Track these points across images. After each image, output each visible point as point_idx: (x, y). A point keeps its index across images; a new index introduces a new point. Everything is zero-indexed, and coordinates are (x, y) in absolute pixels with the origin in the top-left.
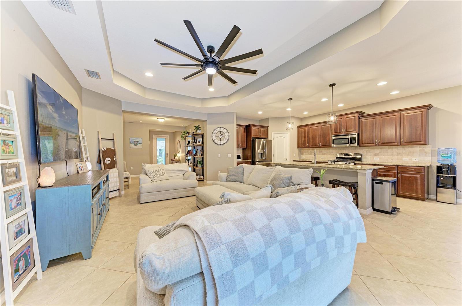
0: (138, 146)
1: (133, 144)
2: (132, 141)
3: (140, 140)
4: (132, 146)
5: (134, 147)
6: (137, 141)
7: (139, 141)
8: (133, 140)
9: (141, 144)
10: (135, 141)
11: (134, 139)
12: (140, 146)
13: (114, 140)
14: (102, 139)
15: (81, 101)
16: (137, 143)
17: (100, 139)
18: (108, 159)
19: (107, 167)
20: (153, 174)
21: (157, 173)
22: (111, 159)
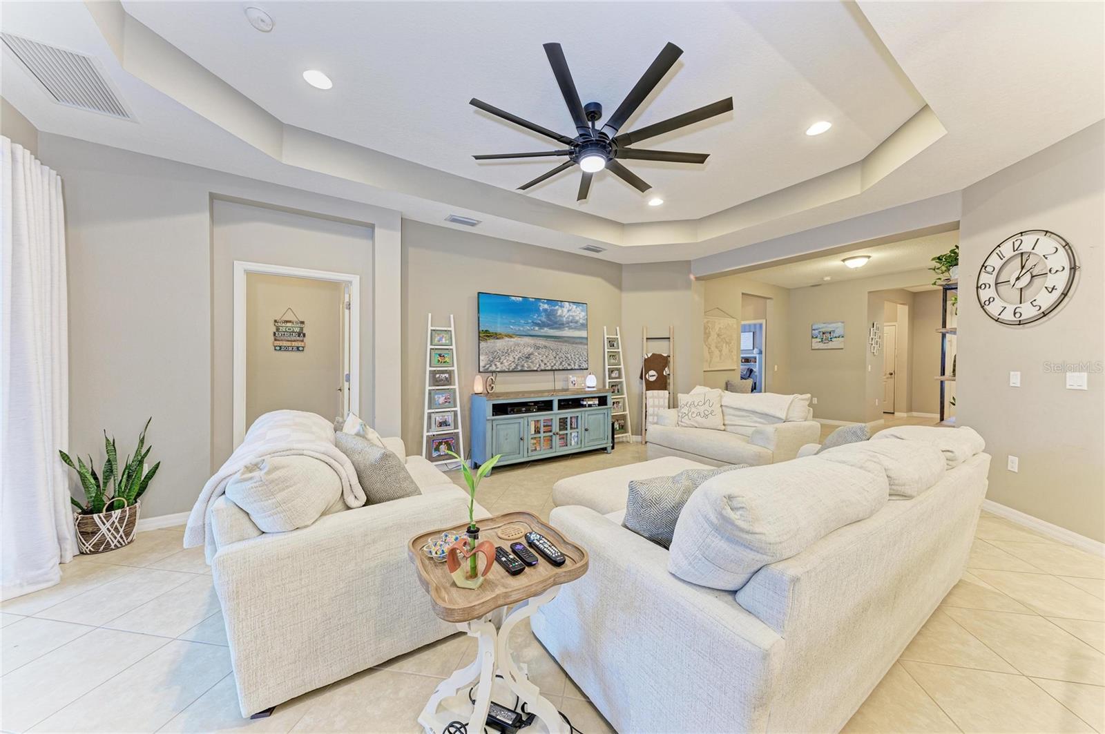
0: (831, 345)
1: (820, 340)
2: (817, 331)
3: (838, 328)
4: (816, 344)
5: (821, 346)
6: (829, 330)
7: (834, 331)
8: (819, 328)
9: (841, 339)
10: (823, 330)
11: (819, 325)
12: (836, 343)
13: (669, 338)
14: (647, 339)
15: (619, 286)
16: (828, 335)
17: (645, 340)
18: (652, 372)
19: (650, 386)
20: (683, 410)
21: (693, 410)
22: (657, 373)
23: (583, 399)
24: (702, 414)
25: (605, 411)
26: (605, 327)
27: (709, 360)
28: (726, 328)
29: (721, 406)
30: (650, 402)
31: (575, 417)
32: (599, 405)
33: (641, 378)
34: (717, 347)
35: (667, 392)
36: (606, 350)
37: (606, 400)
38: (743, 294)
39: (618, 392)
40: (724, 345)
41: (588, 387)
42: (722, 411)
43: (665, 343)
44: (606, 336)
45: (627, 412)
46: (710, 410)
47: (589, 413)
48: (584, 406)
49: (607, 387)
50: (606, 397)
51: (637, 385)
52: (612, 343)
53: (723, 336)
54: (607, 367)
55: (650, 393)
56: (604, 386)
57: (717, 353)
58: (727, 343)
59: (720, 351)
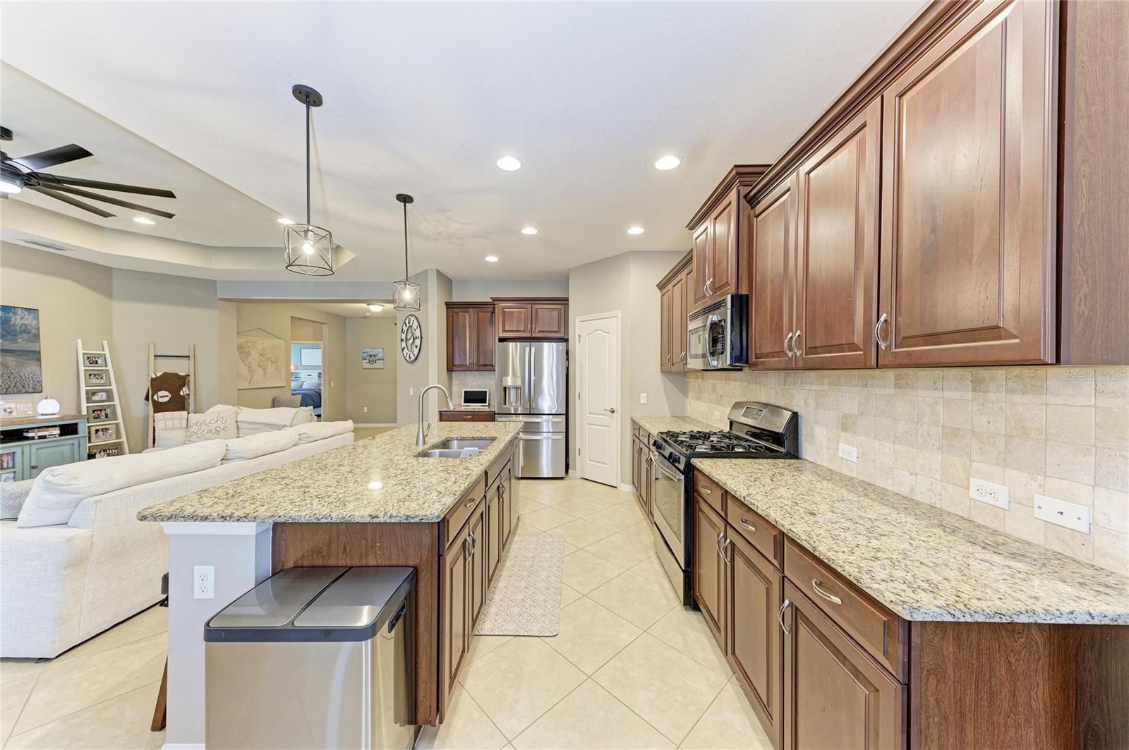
0: (375, 366)
1: (368, 362)
2: (366, 354)
3: (379, 352)
4: (366, 364)
5: (369, 366)
6: (375, 354)
7: (377, 355)
8: (368, 352)
9: (381, 361)
10: (370, 353)
11: (368, 350)
12: (379, 364)
13: (189, 357)
14: (155, 356)
15: (109, 294)
16: (373, 358)
17: (152, 357)
18: (162, 393)
19: (159, 407)
20: (192, 430)
21: (203, 427)
22: (169, 392)
23: (28, 430)
24: (213, 431)
25: (76, 442)
26: (80, 341)
27: (249, 379)
28: (271, 348)
29: (237, 422)
30: (159, 425)
31: (8, 454)
32: (61, 435)
33: (147, 399)
34: (259, 366)
35: (185, 413)
36: (82, 369)
37: (77, 429)
38: (292, 317)
39: (106, 417)
40: (270, 364)
41: (42, 415)
42: (237, 426)
43: (185, 361)
44: (81, 352)
45: (124, 439)
46: (222, 426)
47: (38, 446)
48: (27, 438)
49: (84, 412)
50: (76, 424)
51: (140, 407)
52: (92, 360)
53: (268, 356)
54: (83, 389)
55: (159, 415)
56: (79, 411)
57: (260, 371)
58: (272, 362)
59: (264, 370)
